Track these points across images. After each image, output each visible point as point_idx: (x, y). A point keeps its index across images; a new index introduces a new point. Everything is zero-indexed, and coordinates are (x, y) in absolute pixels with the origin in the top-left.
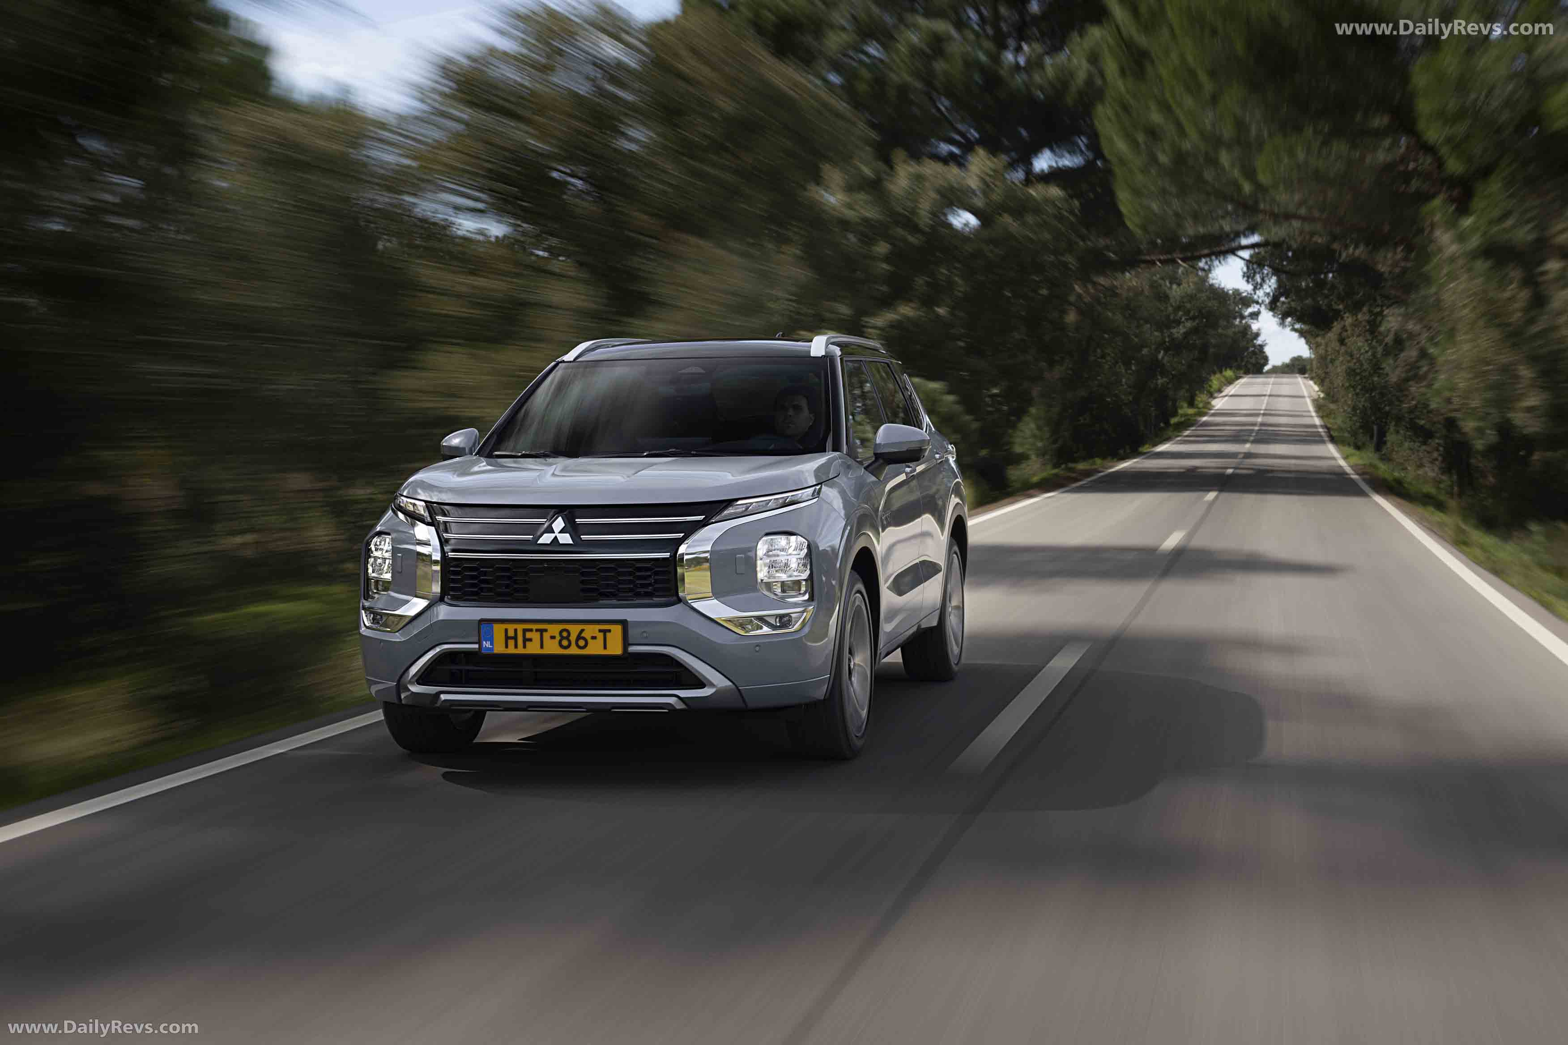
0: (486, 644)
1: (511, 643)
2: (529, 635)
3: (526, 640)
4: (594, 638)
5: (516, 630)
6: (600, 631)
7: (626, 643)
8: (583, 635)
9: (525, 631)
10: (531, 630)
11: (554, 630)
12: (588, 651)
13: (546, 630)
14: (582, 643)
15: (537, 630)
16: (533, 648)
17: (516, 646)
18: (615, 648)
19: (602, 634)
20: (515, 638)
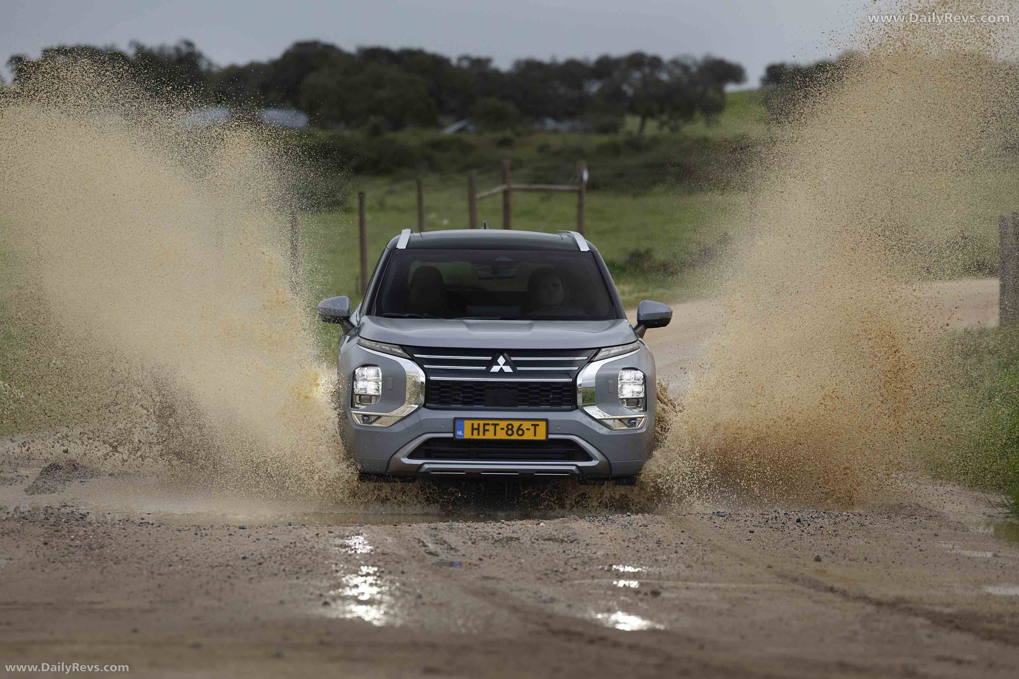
0: (459, 433)
1: (476, 432)
2: (487, 427)
3: (485, 430)
4: (528, 429)
5: (479, 425)
6: (532, 425)
7: (548, 433)
8: (521, 427)
9: (485, 425)
10: (489, 424)
11: (503, 424)
12: (524, 437)
13: (498, 424)
14: (520, 432)
15: (492, 424)
16: (489, 436)
17: (479, 434)
18: (541, 435)
19: (533, 427)
20: (478, 429)
